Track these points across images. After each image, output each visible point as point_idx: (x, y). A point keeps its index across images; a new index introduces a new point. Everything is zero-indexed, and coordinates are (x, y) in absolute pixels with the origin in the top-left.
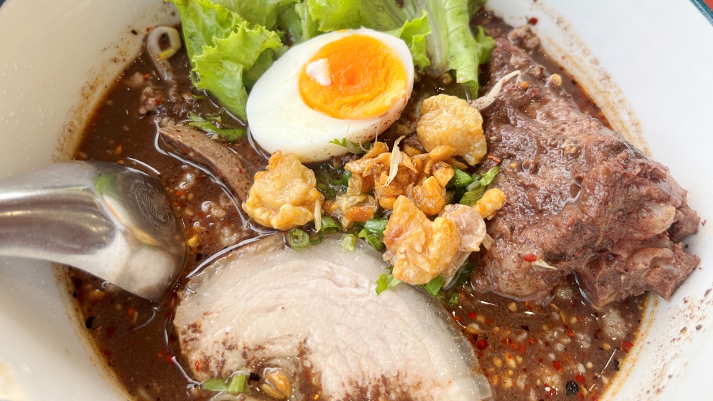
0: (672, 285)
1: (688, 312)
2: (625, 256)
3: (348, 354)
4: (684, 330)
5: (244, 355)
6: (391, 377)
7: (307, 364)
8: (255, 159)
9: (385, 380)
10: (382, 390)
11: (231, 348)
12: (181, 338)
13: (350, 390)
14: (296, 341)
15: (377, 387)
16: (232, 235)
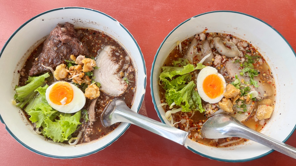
0: (72, 25)
1: (77, 22)
2: (72, 33)
3: (111, 67)
4: (80, 22)
5: (121, 81)
6: (111, 60)
7: (116, 72)
8: (88, 102)
9: (112, 60)
10: (113, 60)
11: (121, 83)
12: (124, 91)
13: (116, 64)
14: (114, 75)
15: (113, 61)
16: (107, 98)
